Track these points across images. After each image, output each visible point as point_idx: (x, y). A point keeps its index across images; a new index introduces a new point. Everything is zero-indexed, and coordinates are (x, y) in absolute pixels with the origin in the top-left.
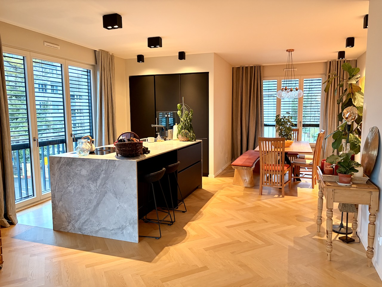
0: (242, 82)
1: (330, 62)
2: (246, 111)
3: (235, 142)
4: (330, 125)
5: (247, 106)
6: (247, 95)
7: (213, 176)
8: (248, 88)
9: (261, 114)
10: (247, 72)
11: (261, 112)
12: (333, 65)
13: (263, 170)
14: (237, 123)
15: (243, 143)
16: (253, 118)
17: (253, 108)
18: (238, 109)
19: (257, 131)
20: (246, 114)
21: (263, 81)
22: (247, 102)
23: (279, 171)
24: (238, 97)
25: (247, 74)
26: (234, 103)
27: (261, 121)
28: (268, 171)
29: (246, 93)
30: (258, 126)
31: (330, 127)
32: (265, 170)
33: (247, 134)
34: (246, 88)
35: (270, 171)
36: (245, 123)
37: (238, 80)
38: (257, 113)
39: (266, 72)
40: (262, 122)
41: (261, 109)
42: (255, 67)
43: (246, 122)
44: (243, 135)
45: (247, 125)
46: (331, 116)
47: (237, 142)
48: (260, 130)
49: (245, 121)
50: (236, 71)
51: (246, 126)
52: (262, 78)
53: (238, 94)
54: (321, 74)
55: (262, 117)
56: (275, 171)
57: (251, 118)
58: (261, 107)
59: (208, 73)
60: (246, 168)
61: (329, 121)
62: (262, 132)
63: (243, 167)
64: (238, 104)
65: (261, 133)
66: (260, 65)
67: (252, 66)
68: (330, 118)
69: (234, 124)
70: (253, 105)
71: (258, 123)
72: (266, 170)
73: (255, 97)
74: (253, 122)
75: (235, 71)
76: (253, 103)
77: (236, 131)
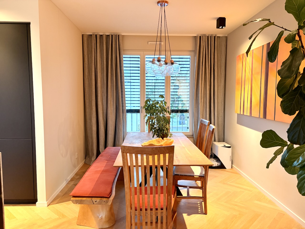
0: (96, 54)
1: (200, 37)
2: (102, 92)
3: (89, 135)
4: (202, 110)
5: (104, 87)
6: (104, 72)
7: (46, 203)
8: (103, 63)
9: (122, 97)
10: (101, 43)
11: (122, 95)
12: (203, 40)
13: (131, 208)
14: (91, 109)
15: (100, 136)
16: (112, 103)
17: (111, 89)
18: (92, 91)
19: (118, 120)
20: (102, 97)
21: (124, 56)
22: (104, 81)
23: (162, 209)
24: (91, 74)
25: (102, 45)
26: (87, 82)
27: (123, 106)
28: (141, 210)
29: (101, 70)
30: (119, 113)
31: (202, 114)
32: (136, 210)
33: (105, 123)
34: (101, 63)
35: (146, 210)
36: (101, 109)
37: (90, 52)
38: (117, 96)
39: (126, 45)
40: (124, 108)
41: (122, 91)
42: (112, 35)
43: (103, 107)
44: (100, 124)
45: (105, 112)
46: (202, 100)
47: (92, 134)
48: (121, 117)
49: (101, 106)
50: (88, 40)
51: (103, 113)
52: (122, 52)
53: (91, 69)
54: (190, 51)
55: (124, 101)
56: (154, 210)
57: (109, 102)
58: (122, 88)
59: (29, 24)
60: (98, 200)
61: (201, 106)
62: (125, 121)
63: (94, 199)
64: (92, 83)
65: (123, 121)
66: (118, 34)
67: (109, 34)
68: (202, 103)
69: (87, 110)
70: (111, 86)
71: (119, 109)
72: (138, 209)
73: (113, 75)
74: (112, 107)
75: (85, 39)
76: (111, 83)
77: (91, 119)
